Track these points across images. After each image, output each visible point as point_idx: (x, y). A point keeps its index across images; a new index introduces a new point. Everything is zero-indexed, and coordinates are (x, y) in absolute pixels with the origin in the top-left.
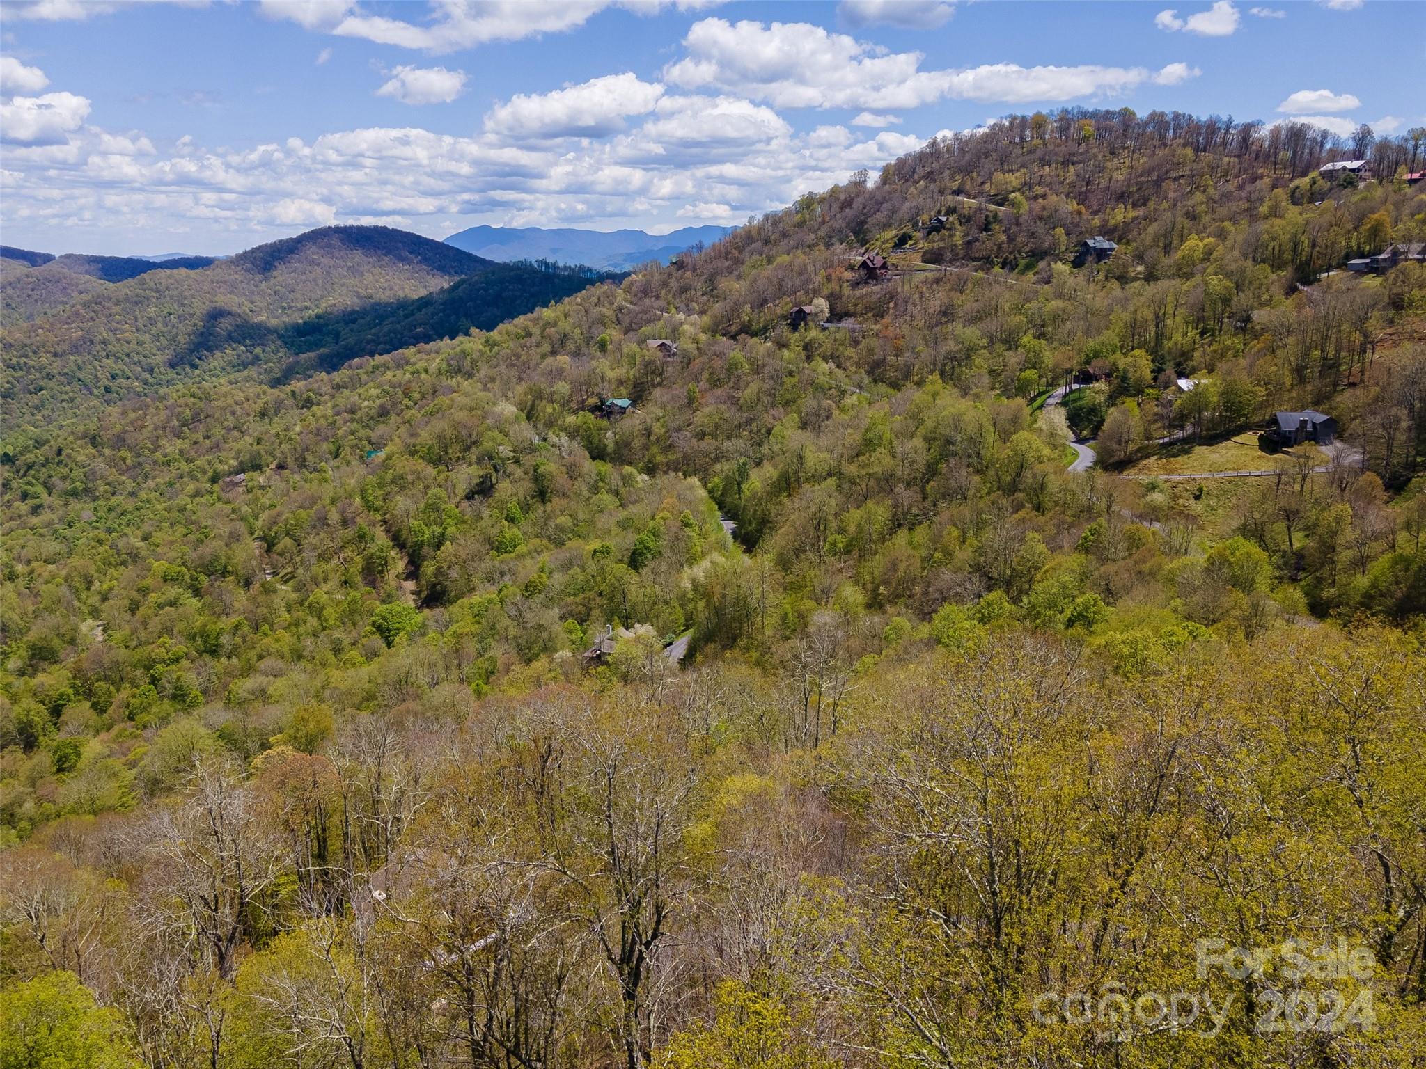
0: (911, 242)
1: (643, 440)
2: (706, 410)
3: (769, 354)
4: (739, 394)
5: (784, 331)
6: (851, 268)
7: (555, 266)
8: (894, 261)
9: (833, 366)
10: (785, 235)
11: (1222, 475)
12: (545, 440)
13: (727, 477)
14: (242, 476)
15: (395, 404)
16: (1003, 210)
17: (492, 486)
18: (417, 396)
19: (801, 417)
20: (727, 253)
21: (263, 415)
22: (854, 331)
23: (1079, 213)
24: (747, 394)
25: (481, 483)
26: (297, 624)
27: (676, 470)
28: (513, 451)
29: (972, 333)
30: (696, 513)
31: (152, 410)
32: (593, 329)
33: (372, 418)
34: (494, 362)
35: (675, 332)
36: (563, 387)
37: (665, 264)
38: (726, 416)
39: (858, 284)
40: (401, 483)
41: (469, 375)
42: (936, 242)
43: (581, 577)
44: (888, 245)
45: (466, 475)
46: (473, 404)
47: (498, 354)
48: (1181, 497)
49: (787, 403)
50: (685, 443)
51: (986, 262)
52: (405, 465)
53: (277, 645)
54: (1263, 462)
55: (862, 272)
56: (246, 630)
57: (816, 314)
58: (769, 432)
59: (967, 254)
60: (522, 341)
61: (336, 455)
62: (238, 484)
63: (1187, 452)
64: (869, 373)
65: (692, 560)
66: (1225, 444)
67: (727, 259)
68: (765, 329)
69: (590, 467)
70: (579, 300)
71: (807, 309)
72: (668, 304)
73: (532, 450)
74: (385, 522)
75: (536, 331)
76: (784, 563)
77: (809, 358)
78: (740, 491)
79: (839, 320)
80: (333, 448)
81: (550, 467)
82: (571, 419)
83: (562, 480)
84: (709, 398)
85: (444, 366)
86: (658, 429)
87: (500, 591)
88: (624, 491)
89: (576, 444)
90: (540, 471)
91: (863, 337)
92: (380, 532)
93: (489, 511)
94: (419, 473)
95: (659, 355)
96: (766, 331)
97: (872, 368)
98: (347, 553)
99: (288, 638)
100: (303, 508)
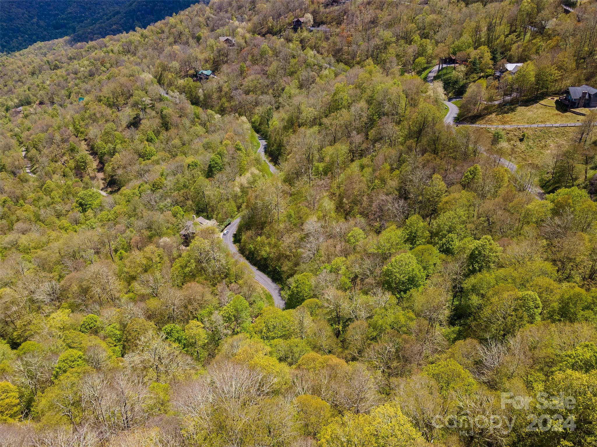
1: (218, 94)
2: (250, 78)
3: (283, 45)
4: (266, 68)
5: (289, 32)
9: (316, 52)
11: (535, 126)
12: (167, 94)
13: (261, 116)
14: (21, 108)
15: (97, 69)
17: (140, 120)
19: (299, 82)
21: (33, 74)
22: (325, 32)
24: (271, 69)
25: (135, 118)
26: (39, 199)
27: (236, 111)
28: (152, 100)
29: (387, 34)
30: (243, 140)
32: (195, 29)
33: (86, 77)
34: (146, 47)
35: (233, 33)
36: (175, 64)
38: (261, 81)
39: (328, 5)
40: (94, 119)
41: (134, 54)
43: (182, 180)
45: (128, 112)
46: (131, 73)
47: (147, 42)
48: (512, 140)
49: (292, 74)
50: (239, 97)
52: (96, 108)
53: (25, 214)
57: (306, 23)
58: (283, 89)
60: (159, 35)
61: (69, 96)
62: (19, 112)
63: (513, 110)
64: (334, 56)
65: (241, 171)
66: (534, 106)
68: (280, 31)
69: (191, 108)
70: (187, 13)
71: (302, 20)
72: (232, 15)
73: (161, 99)
74: (86, 140)
75: (166, 30)
76: (289, 180)
77: (303, 48)
78: (268, 124)
79: (318, 26)
80: (67, 93)
81: (169, 111)
82: (181, 82)
83: (175, 118)
84: (251, 71)
85: (121, 49)
86: (225, 89)
87: (140, 187)
88: (208, 124)
89: (183, 96)
90: (164, 113)
91: (331, 36)
92: (83, 146)
93: (138, 135)
94: (102, 113)
95: (226, 45)
96: (281, 32)
97: (336, 53)
98: (65, 158)
99: (32, 208)
100: (43, 132)
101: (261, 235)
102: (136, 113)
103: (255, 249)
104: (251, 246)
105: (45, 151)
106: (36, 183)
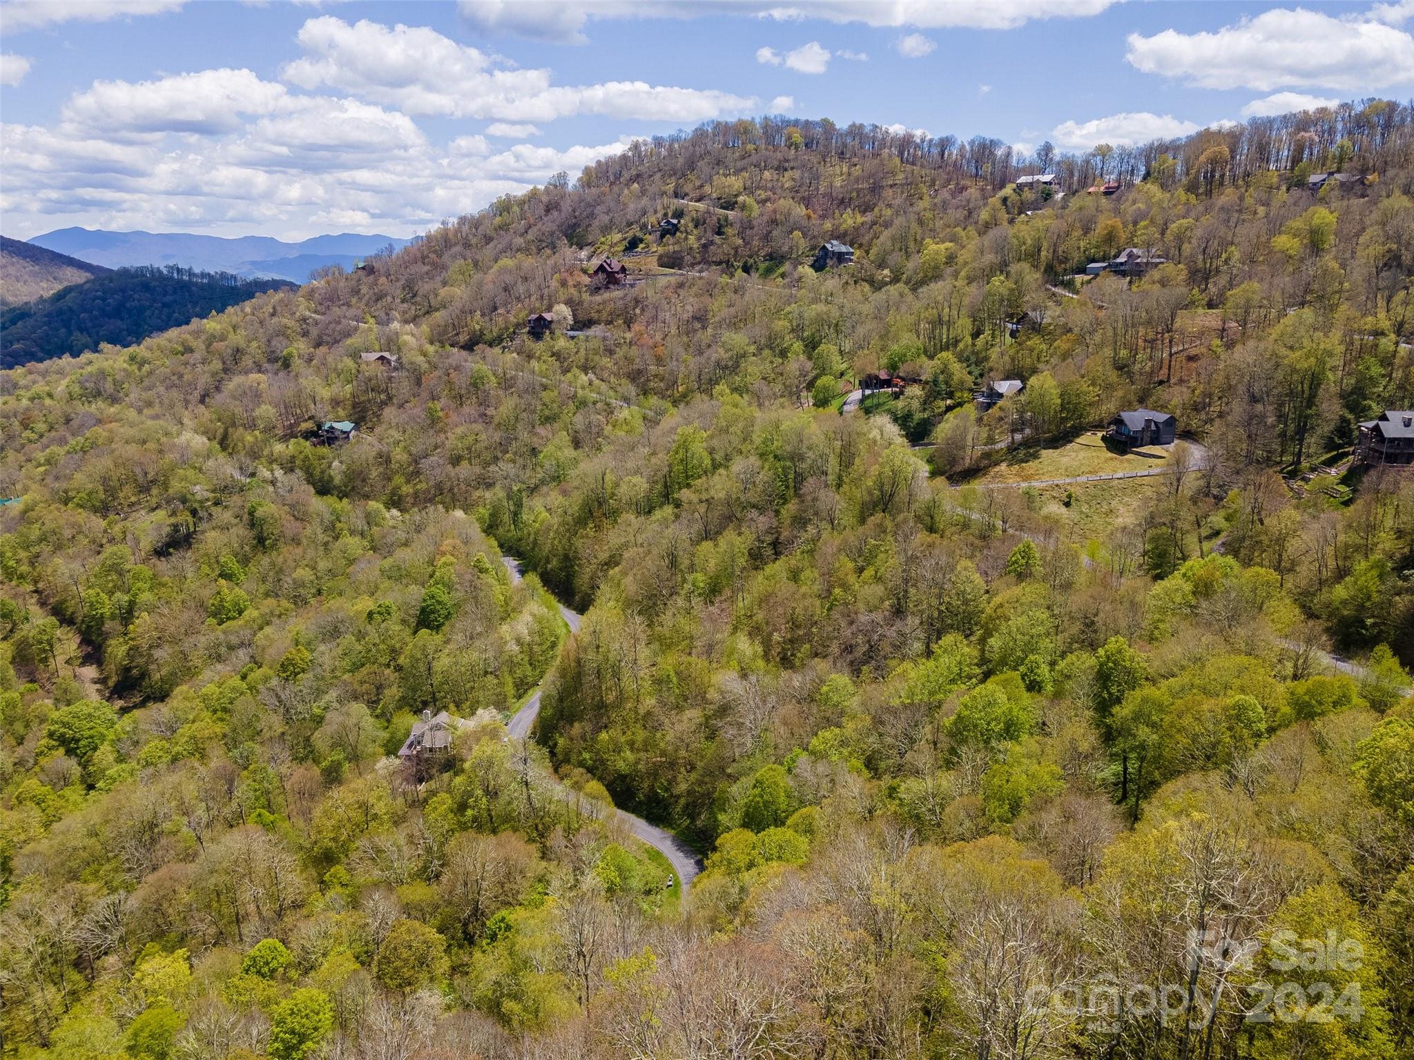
0: (641, 246)
1: (381, 469)
2: (456, 431)
3: (518, 366)
4: (490, 411)
5: (525, 340)
6: (587, 272)
7: (191, 273)
8: (631, 265)
9: (593, 377)
10: (488, 238)
11: (1083, 479)
12: (251, 475)
13: (496, 507)
16: (731, 214)
17: (191, 536)
18: (41, 427)
19: (570, 435)
20: (424, 258)
22: (605, 339)
23: (809, 217)
24: (501, 411)
25: (174, 533)
27: (429, 502)
28: (214, 491)
29: (738, 339)
32: (273, 343)
34: (147, 383)
35: (393, 343)
36: (267, 411)
37: (349, 269)
38: (480, 437)
39: (598, 289)
41: (115, 400)
42: (671, 245)
44: (619, 249)
45: (149, 523)
46: (143, 436)
47: (150, 373)
48: (1050, 505)
49: (549, 420)
50: (436, 468)
51: (726, 265)
52: (56, 517)
54: (1116, 463)
55: (600, 276)
57: (559, 321)
58: (537, 453)
59: (704, 258)
60: (181, 357)
63: (1035, 456)
64: (634, 384)
66: (1069, 446)
67: (425, 264)
68: (501, 339)
69: (319, 505)
70: (248, 310)
71: (548, 316)
72: (364, 312)
73: (237, 488)
74: (38, 592)
77: (564, 369)
78: (516, 523)
79: (587, 328)
81: (268, 509)
82: (279, 448)
83: (291, 527)
84: (456, 417)
85: (76, 389)
86: (399, 455)
87: (246, 675)
88: (374, 530)
89: (295, 477)
90: (259, 513)
91: (617, 346)
94: (80, 526)
95: (380, 369)
97: (632, 379)
101: (607, 729)
102: (174, 520)
103: (598, 759)
104: (586, 755)
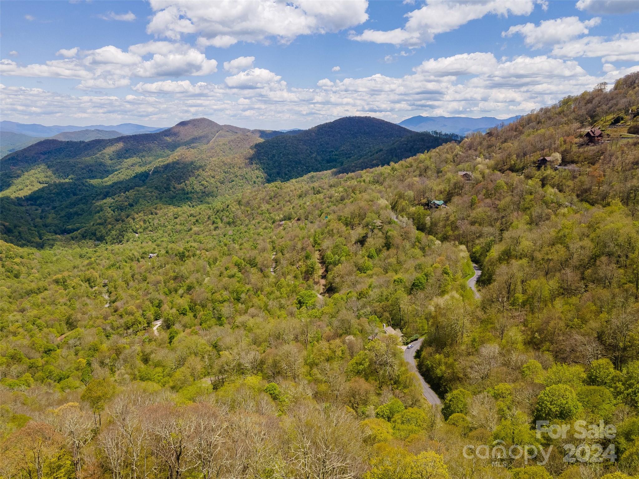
0: (622, 122)
1: (444, 223)
2: (479, 210)
3: (521, 182)
4: (498, 202)
5: (532, 170)
6: (581, 136)
8: (609, 133)
9: (557, 191)
10: (550, 118)
12: (397, 218)
13: (482, 247)
14: (283, 222)
15: (348, 195)
17: (367, 238)
19: (530, 218)
20: (516, 128)
21: (300, 196)
22: (574, 171)
24: (502, 204)
25: (364, 237)
26: (272, 292)
27: (457, 239)
28: (382, 223)
30: (454, 266)
31: (261, 192)
32: (440, 165)
33: (337, 201)
34: (393, 178)
35: (474, 168)
36: (411, 193)
37: (483, 134)
38: (489, 214)
39: (583, 145)
40: (331, 234)
41: (382, 184)
43: (385, 293)
44: (607, 123)
45: (359, 231)
46: (371, 199)
47: (396, 175)
49: (525, 209)
50: (465, 227)
52: (335, 225)
53: (259, 302)
55: (586, 138)
56: (251, 293)
57: (553, 162)
60: (407, 169)
61: (320, 216)
62: (281, 225)
64: (578, 196)
65: (443, 293)
67: (516, 131)
68: (523, 168)
69: (415, 233)
70: (438, 150)
71: (548, 158)
72: (481, 153)
73: (390, 223)
74: (320, 250)
75: (415, 165)
77: (543, 185)
78: (486, 255)
79: (565, 165)
80: (320, 213)
81: (393, 233)
82: (413, 209)
83: (397, 240)
84: (482, 204)
86: (452, 218)
87: (348, 294)
88: (427, 248)
89: (410, 222)
90: (389, 234)
91: (580, 175)
92: (317, 255)
93: (362, 252)
94: (339, 229)
95: (462, 179)
96: (523, 170)
97: (582, 193)
98: (300, 263)
99: (265, 299)
100: (290, 240)
101: (440, 353)
102: (365, 232)
103: (432, 366)
104: (428, 362)
105: (287, 255)
106: (274, 280)
